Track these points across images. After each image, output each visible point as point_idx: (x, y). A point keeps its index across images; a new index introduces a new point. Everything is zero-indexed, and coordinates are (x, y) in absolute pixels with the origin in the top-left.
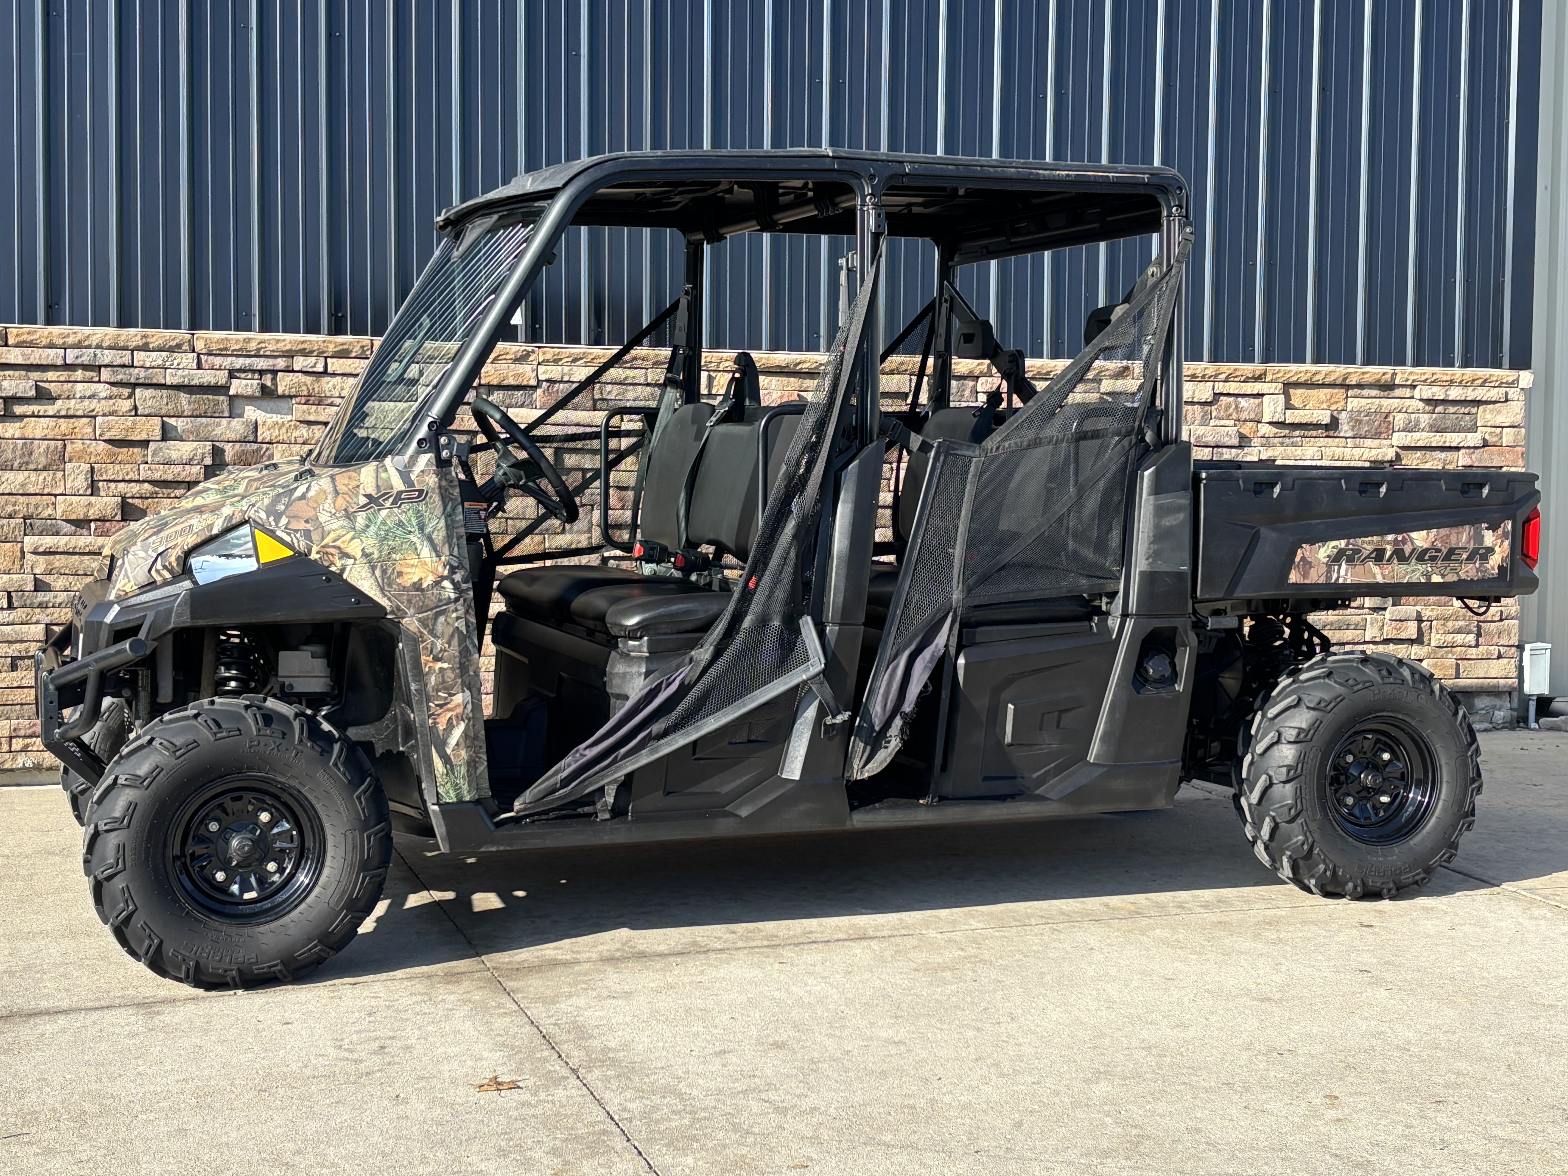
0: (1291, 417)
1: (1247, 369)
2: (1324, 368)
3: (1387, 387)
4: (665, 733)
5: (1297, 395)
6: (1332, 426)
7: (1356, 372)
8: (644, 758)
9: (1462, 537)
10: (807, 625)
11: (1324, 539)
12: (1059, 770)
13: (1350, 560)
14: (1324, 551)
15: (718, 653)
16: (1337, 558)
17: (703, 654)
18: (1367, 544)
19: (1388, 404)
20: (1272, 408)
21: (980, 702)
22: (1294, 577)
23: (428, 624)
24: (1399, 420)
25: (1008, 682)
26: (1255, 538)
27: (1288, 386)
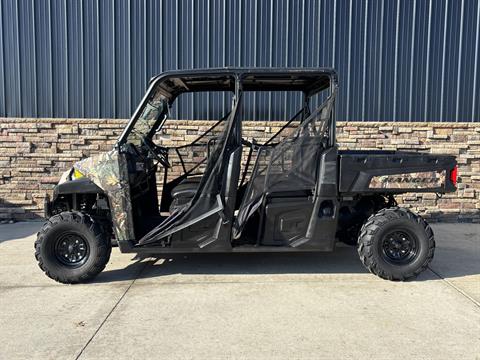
0: (435, 136)
1: (422, 123)
2: (445, 123)
3: (466, 128)
4: (179, 225)
5: (437, 131)
6: (448, 139)
7: (455, 124)
8: (173, 231)
9: (429, 175)
10: (219, 197)
11: (381, 175)
12: (297, 239)
13: (390, 181)
14: (381, 179)
15: (193, 204)
16: (385, 180)
17: (190, 204)
18: (396, 177)
19: (466, 133)
20: (430, 134)
21: (272, 219)
22: (371, 186)
23: (114, 195)
24: (470, 137)
25: (281, 213)
26: (358, 174)
27: (434, 128)
